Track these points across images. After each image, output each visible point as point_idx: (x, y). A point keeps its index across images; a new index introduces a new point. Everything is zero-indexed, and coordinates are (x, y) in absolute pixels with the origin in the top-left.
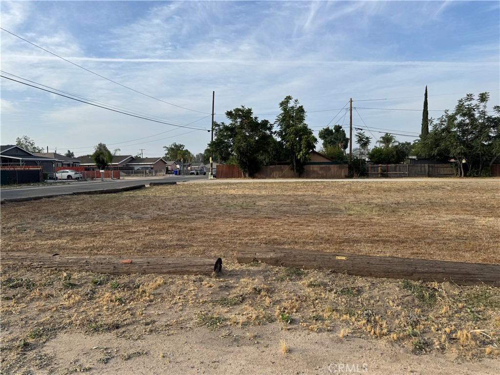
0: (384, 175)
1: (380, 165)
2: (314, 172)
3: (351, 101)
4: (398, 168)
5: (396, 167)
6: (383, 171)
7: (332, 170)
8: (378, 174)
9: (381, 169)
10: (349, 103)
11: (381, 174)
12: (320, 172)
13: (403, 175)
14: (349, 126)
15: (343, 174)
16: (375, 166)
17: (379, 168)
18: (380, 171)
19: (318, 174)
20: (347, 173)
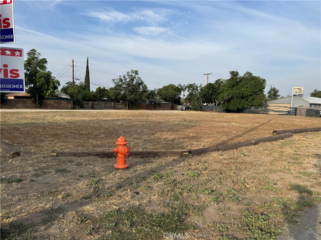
0: (93, 108)
1: (90, 102)
2: (50, 104)
3: (73, 61)
4: (99, 104)
5: (98, 103)
6: (92, 105)
7: (63, 103)
8: (89, 107)
9: (91, 104)
10: (72, 62)
11: (91, 107)
12: (55, 105)
13: (102, 108)
14: (72, 76)
15: (70, 107)
16: (87, 102)
17: (90, 104)
18: (90, 105)
19: (53, 106)
20: (72, 106)
